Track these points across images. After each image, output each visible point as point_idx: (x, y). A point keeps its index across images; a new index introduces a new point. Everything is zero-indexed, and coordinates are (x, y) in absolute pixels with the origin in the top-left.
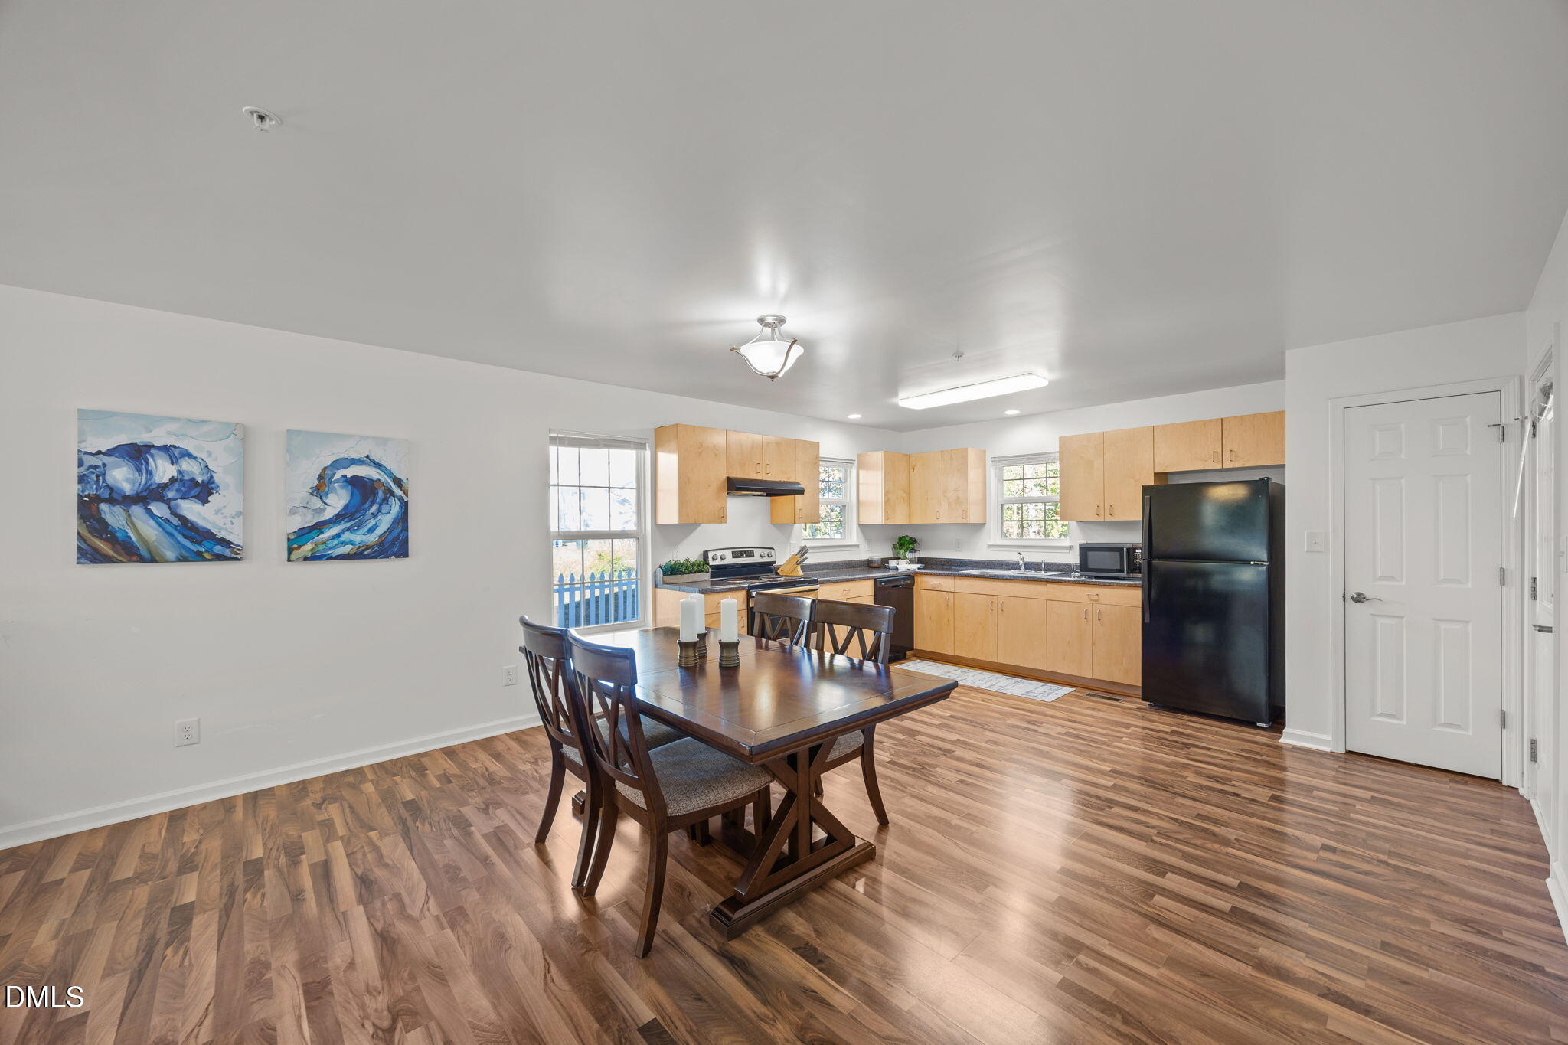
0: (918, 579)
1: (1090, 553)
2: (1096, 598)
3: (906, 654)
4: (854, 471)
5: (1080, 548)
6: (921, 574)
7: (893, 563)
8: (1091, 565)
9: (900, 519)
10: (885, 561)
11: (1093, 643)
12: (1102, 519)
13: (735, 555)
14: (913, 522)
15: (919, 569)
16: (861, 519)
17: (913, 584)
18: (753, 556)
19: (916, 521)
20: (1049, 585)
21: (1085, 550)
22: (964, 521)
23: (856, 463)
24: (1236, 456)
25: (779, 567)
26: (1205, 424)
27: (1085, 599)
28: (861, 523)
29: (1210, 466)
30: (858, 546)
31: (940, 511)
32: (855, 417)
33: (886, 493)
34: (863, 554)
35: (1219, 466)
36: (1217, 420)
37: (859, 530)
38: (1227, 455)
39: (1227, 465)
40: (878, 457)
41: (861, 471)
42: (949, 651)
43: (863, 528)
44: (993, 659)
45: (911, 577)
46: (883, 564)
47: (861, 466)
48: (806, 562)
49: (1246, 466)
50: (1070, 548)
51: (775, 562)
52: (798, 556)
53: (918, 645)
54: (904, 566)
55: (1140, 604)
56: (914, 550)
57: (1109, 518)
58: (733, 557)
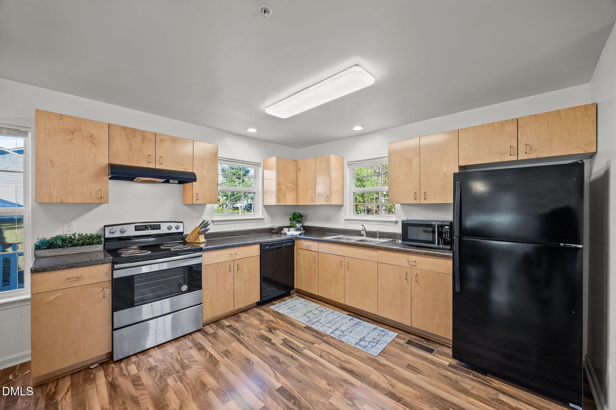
0: (297, 243)
1: (409, 228)
2: (414, 264)
3: (290, 292)
4: (261, 170)
5: (402, 224)
6: (300, 239)
7: (285, 230)
8: (410, 237)
9: (290, 201)
10: (281, 229)
11: (412, 300)
12: (418, 202)
13: (137, 229)
14: (299, 204)
15: (300, 234)
16: (264, 202)
17: (293, 246)
18: (160, 229)
19: (301, 203)
20: (379, 252)
21: (406, 225)
22: (327, 203)
23: (262, 165)
24: (531, 149)
25: (186, 236)
26: (502, 124)
27: (405, 264)
28: (265, 204)
29: (507, 158)
30: (263, 219)
31: (314, 197)
32: (252, 131)
33: (278, 184)
34: (267, 224)
35: (514, 158)
36: (513, 120)
37: (264, 208)
38: (522, 148)
39: (522, 157)
40: (273, 160)
41: (265, 171)
42: (315, 292)
43: (266, 207)
44: (341, 301)
45: (292, 241)
46: (279, 231)
47: (265, 168)
48: (208, 232)
49: (540, 156)
50: (396, 222)
51: (183, 233)
52: (199, 228)
53: (297, 285)
54: (292, 233)
55: (451, 272)
56: (299, 222)
57: (423, 201)
58: (136, 230)
